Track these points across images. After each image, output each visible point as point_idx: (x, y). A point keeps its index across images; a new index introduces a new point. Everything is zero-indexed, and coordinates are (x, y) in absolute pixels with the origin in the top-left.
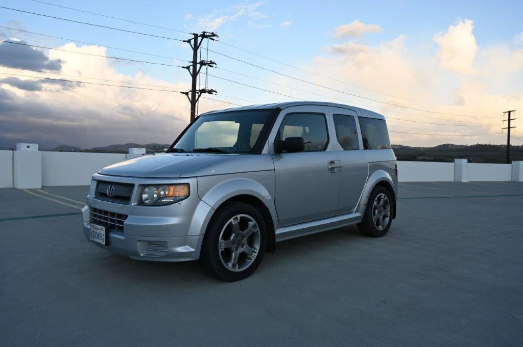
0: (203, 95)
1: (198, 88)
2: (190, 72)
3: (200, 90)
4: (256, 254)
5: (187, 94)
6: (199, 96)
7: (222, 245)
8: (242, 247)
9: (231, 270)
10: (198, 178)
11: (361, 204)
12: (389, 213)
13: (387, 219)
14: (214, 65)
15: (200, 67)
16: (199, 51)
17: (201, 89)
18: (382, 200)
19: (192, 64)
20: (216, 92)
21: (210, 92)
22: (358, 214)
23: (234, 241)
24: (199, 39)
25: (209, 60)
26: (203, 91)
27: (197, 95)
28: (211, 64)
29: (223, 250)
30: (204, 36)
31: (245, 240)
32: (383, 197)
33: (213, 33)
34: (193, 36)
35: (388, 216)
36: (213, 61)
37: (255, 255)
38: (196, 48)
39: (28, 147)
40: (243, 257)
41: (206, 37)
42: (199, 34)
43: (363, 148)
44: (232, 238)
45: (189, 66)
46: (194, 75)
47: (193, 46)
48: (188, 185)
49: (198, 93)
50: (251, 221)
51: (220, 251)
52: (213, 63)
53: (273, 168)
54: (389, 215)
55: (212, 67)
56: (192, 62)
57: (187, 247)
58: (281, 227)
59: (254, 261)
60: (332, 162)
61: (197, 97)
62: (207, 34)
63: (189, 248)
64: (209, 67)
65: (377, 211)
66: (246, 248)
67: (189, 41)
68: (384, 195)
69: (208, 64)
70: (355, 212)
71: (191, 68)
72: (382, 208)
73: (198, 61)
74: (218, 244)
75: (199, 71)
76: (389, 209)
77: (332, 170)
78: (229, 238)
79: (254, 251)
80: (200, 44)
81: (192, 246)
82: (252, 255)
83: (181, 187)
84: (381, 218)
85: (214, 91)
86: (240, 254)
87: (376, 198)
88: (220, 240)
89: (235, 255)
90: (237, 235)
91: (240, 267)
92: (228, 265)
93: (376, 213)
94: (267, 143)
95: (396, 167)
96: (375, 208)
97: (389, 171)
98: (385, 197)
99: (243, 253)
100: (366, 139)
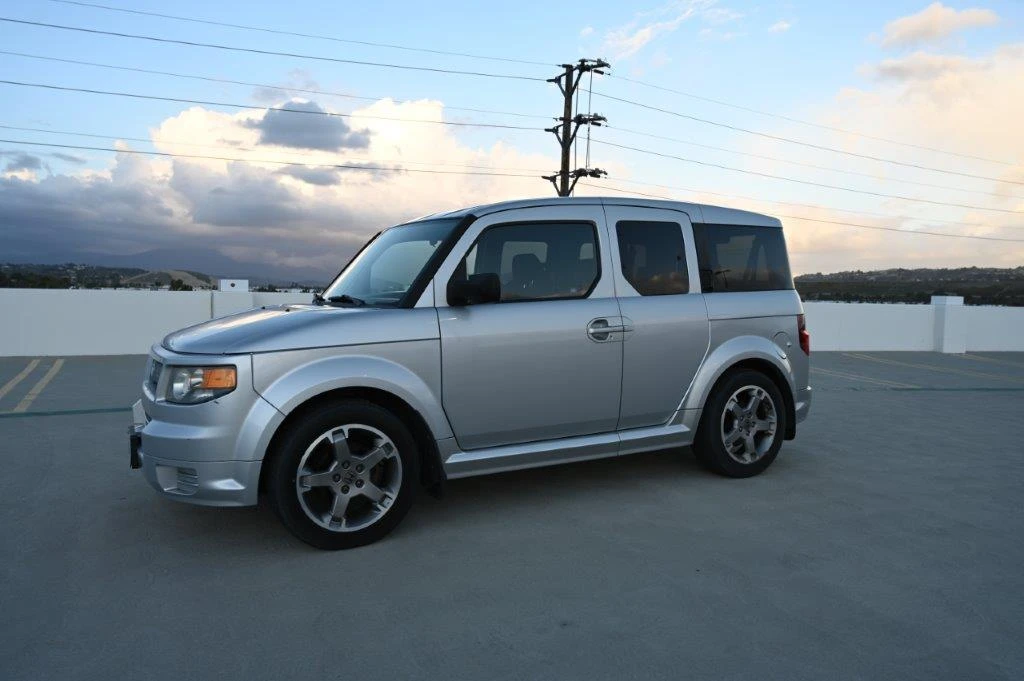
0: (582, 179)
1: (572, 168)
2: (559, 138)
3: (575, 172)
4: (391, 503)
5: (553, 179)
6: (575, 182)
7: (306, 480)
8: (359, 486)
9: (327, 527)
10: (255, 356)
11: (689, 406)
12: (774, 427)
13: (769, 441)
14: (601, 122)
15: (577, 128)
16: (574, 97)
17: (578, 169)
18: (753, 400)
19: (562, 122)
20: (606, 174)
21: (595, 173)
22: (683, 428)
23: (336, 477)
24: (576, 73)
25: (592, 114)
26: (581, 173)
27: (571, 180)
28: (596, 120)
29: (309, 489)
30: (583, 67)
31: (364, 475)
32: (755, 393)
33: (599, 61)
34: (564, 70)
35: (770, 434)
36: (599, 115)
37: (390, 503)
38: (569, 92)
39: (233, 285)
40: (360, 507)
41: (588, 69)
42: (575, 65)
43: (699, 290)
44: (332, 469)
45: (558, 127)
46: (566, 143)
47: (564, 87)
48: (233, 367)
49: (572, 177)
50: (380, 438)
51: (300, 491)
52: (600, 119)
53: (438, 337)
54: (774, 433)
55: (599, 125)
56: (561, 119)
57: (231, 481)
58: (465, 451)
59: (386, 514)
60: (601, 322)
61: (570, 184)
62: (590, 64)
63: (237, 484)
64: (593, 127)
65: (736, 422)
66: (367, 489)
67: (557, 80)
68: (757, 388)
69: (590, 120)
70: (672, 424)
71: (561, 130)
72: (753, 417)
73: (573, 116)
74: (295, 476)
75: (574, 135)
76: (774, 419)
77: (598, 338)
78: (326, 468)
79: (386, 496)
80: (577, 83)
81: (240, 481)
82: (381, 503)
83: (224, 371)
84: (750, 439)
85: (601, 172)
86: (353, 500)
87: (734, 396)
88: (301, 471)
89: (342, 499)
90: (345, 464)
91: (349, 523)
92: (322, 520)
93: (736, 427)
94: (430, 285)
95: (802, 328)
96: (731, 416)
97: (777, 337)
98: (760, 393)
99: (361, 497)
100: (711, 271)
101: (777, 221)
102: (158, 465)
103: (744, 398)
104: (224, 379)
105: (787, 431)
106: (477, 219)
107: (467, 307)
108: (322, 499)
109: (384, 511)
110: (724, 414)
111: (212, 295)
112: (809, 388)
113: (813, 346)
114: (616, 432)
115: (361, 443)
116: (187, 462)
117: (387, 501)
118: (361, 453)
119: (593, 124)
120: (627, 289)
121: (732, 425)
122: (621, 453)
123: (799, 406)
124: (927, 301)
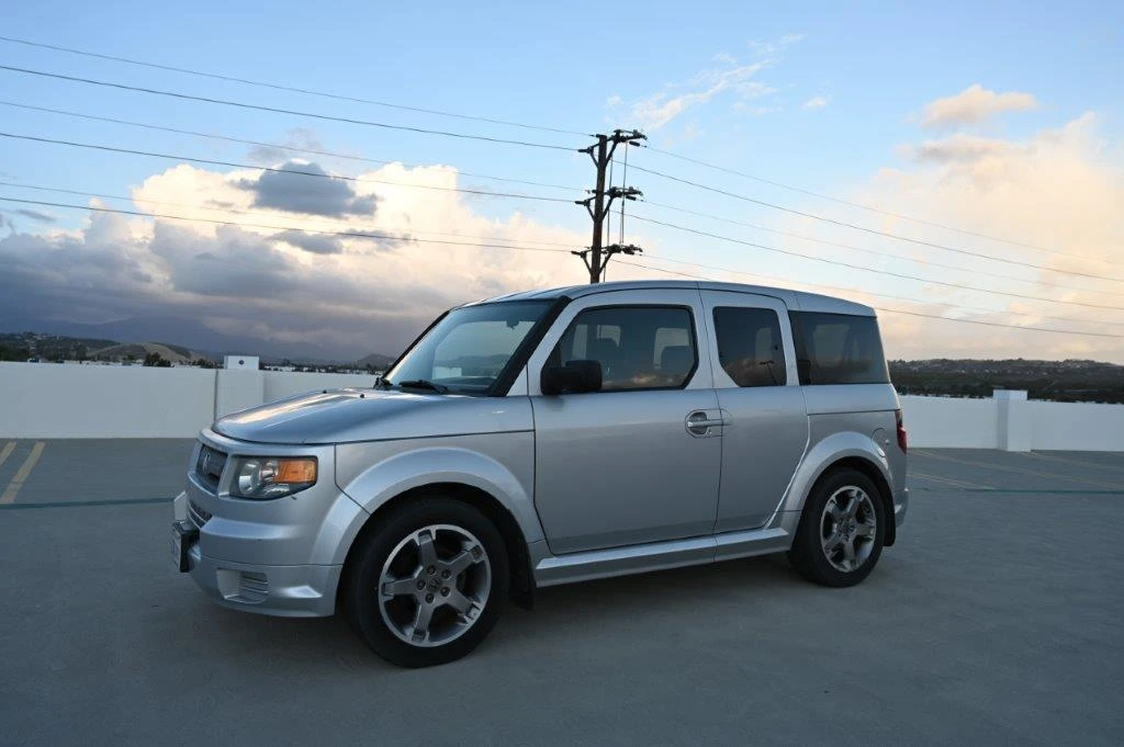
0: (615, 256)
1: (604, 244)
2: (590, 211)
3: (608, 248)
4: (479, 613)
5: (583, 255)
6: (607, 259)
7: (389, 586)
8: (444, 594)
9: (411, 642)
10: (337, 446)
11: (788, 507)
12: (873, 532)
13: (868, 547)
14: (637, 196)
15: (610, 202)
16: (608, 169)
17: (610, 244)
18: (852, 502)
19: (594, 195)
20: (641, 251)
21: (629, 250)
22: (781, 532)
23: (420, 583)
24: (610, 144)
25: (627, 187)
26: (614, 249)
27: (603, 257)
28: (631, 194)
29: (392, 598)
30: (618, 138)
31: (451, 582)
32: (854, 494)
33: (635, 132)
34: (597, 141)
35: (869, 540)
36: (635, 188)
37: (476, 614)
38: (602, 164)
39: (241, 362)
40: (445, 618)
41: (624, 140)
42: (609, 136)
43: (797, 383)
44: (416, 575)
45: (589, 200)
46: (598, 217)
47: (597, 158)
48: (314, 459)
49: (605, 253)
50: (470, 540)
51: (382, 600)
52: (636, 192)
53: (532, 428)
54: (873, 538)
55: (634, 199)
56: (594, 191)
57: (307, 587)
58: (556, 555)
59: (473, 627)
60: (699, 415)
61: (602, 261)
62: (625, 135)
63: (310, 590)
64: (627, 201)
65: (835, 526)
66: (453, 598)
67: (590, 151)
68: (856, 489)
69: (625, 193)
70: (770, 527)
71: (593, 203)
72: (852, 521)
73: (606, 189)
74: (377, 585)
75: (608, 208)
76: (873, 522)
77: (697, 432)
78: (410, 573)
79: (474, 606)
80: (611, 155)
81: (316, 587)
82: (467, 614)
84: (849, 544)
85: (635, 249)
86: (437, 610)
87: (833, 497)
88: (384, 577)
89: (425, 610)
90: (431, 569)
91: (433, 637)
92: (403, 633)
93: (835, 531)
94: (524, 372)
95: (899, 424)
96: (830, 519)
97: (875, 433)
98: (859, 494)
99: (446, 607)
100: (808, 361)
101: (871, 309)
102: (219, 568)
103: (843, 499)
104: (303, 472)
105: (887, 536)
106: (571, 301)
107: (561, 397)
108: (404, 609)
109: (470, 623)
110: (823, 519)
111: (217, 373)
112: (906, 490)
113: (910, 442)
114: (713, 535)
115: (448, 545)
116: (253, 565)
117: (474, 611)
118: (447, 557)
119: (628, 197)
120: (723, 379)
121: (831, 529)
122: (717, 559)
123: (897, 509)
124: (990, 395)
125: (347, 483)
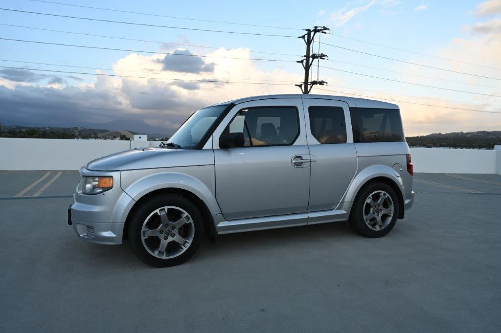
0: (314, 86)
1: (310, 81)
2: (304, 66)
3: (311, 82)
4: (189, 245)
5: (300, 86)
6: (311, 88)
7: (146, 233)
8: (173, 237)
9: (156, 256)
10: (122, 172)
11: (346, 200)
12: (392, 212)
13: (390, 219)
15: (313, 60)
16: (311, 45)
17: (313, 81)
18: (381, 197)
19: (305, 58)
20: (327, 83)
21: (321, 83)
22: (343, 212)
23: (161, 232)
24: (312, 33)
25: (320, 53)
26: (314, 83)
27: (309, 86)
28: (322, 56)
29: (147, 237)
30: (316, 30)
31: (176, 231)
32: (382, 194)
33: (324, 27)
34: (307, 32)
35: (390, 216)
36: (324, 54)
37: (188, 245)
38: (309, 43)
39: (140, 138)
40: (173, 247)
41: (319, 31)
42: (312, 29)
43: (352, 141)
44: (159, 228)
45: (303, 60)
46: (307, 68)
47: (306, 41)
48: (112, 177)
49: (310, 85)
50: (184, 213)
51: (143, 238)
52: (324, 56)
53: (214, 163)
54: (392, 215)
55: (324, 59)
57: (110, 232)
58: (227, 221)
60: (300, 157)
61: (309, 88)
62: (319, 28)
63: (112, 233)
64: (320, 60)
65: (372, 209)
66: (177, 238)
67: (303, 37)
68: (383, 192)
69: (319, 56)
70: (336, 210)
71: (305, 61)
72: (381, 207)
73: (311, 55)
74: (140, 232)
75: (311, 64)
76: (392, 208)
77: (297, 165)
78: (156, 227)
79: (186, 242)
80: (313, 38)
81: (114, 232)
82: (184, 245)
83: (108, 179)
84: (379, 218)
85: (324, 82)
86: (169, 243)
87: (370, 196)
88: (143, 229)
89: (164, 243)
90: (166, 225)
91: (167, 255)
92: (154, 253)
93: (371, 212)
94: (211, 137)
95: (409, 161)
96: (368, 206)
97: (394, 166)
98: (385, 194)
99: (173, 242)
100: (359, 132)
101: (397, 106)
102: (78, 224)
103: (376, 197)
105: (400, 213)
106: (236, 105)
108: (154, 242)
109: (185, 249)
110: (365, 205)
111: (130, 142)
112: (413, 192)
113: (415, 170)
114: (307, 213)
115: (174, 215)
116: (90, 222)
117: (187, 244)
118: (175, 220)
119: (321, 58)
120: (313, 141)
121: (370, 210)
122: (309, 224)
123: (406, 202)
124: (492, 148)
125: (126, 188)
